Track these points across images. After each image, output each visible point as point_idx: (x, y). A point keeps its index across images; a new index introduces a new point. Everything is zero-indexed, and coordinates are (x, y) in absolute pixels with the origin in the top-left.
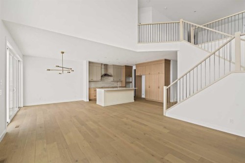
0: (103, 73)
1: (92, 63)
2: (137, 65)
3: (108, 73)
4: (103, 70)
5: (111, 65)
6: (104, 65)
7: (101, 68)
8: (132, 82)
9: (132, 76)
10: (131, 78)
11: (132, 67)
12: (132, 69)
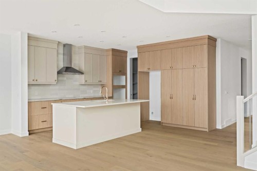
0: (61, 65)
1: (37, 39)
2: (140, 49)
3: (73, 66)
4: (61, 57)
5: (80, 48)
6: (64, 45)
7: (58, 53)
8: (125, 87)
9: (125, 74)
10: (125, 77)
11: (126, 52)
12: (127, 57)
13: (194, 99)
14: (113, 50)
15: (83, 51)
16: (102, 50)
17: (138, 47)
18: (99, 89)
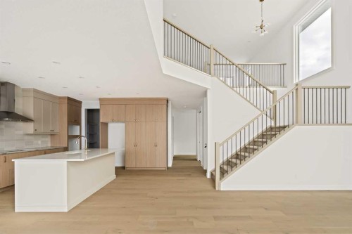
2: (104, 101)
9: (80, 124)
10: (78, 127)
11: (80, 103)
12: (81, 107)
13: (156, 146)
14: (69, 99)
15: (32, 94)
16: (55, 97)
17: (100, 99)
18: (48, 139)
